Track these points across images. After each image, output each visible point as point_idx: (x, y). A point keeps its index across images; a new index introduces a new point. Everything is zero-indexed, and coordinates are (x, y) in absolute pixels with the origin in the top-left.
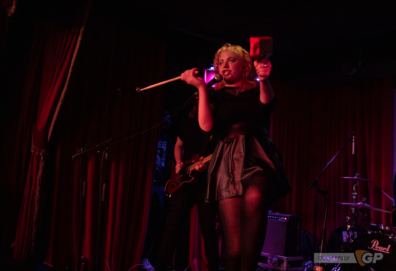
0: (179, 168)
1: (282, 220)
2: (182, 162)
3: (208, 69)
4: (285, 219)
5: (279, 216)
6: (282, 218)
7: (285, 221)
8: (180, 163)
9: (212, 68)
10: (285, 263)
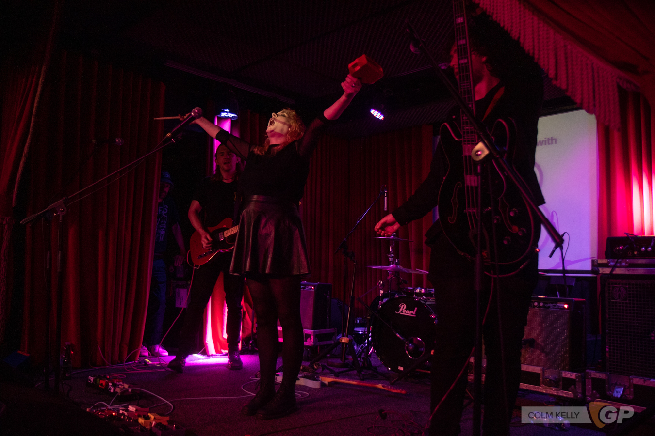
1: (310, 289)
3: (219, 116)
4: (312, 288)
5: (305, 285)
6: (309, 287)
7: (312, 290)
9: (223, 114)
10: (312, 337)
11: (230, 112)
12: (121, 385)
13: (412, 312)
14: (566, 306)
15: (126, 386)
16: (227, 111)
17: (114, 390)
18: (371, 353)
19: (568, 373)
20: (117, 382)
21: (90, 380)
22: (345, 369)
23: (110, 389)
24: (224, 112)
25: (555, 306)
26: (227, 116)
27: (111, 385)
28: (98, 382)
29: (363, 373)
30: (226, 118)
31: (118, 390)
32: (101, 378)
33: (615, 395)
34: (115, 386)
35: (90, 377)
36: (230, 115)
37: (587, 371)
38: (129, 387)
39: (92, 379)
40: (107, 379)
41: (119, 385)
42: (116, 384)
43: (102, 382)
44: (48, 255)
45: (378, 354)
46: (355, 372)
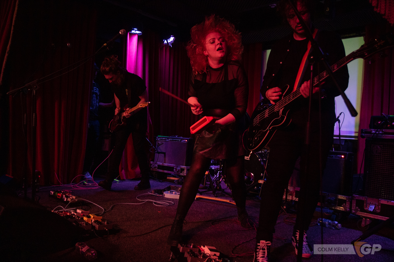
0: (117, 112)
2: (120, 107)
3: (130, 32)
4: (186, 141)
5: (182, 139)
6: (184, 140)
8: (118, 109)
9: (133, 32)
10: (185, 171)
11: (138, 30)
12: (71, 197)
13: (248, 157)
14: (343, 156)
15: (74, 197)
16: (136, 29)
17: (67, 200)
18: (221, 181)
19: (342, 196)
20: (68, 195)
21: (51, 193)
22: (205, 190)
23: (64, 199)
24: (134, 30)
25: (336, 156)
26: (136, 32)
27: (65, 197)
28: (56, 195)
29: (216, 193)
30: (135, 34)
31: (69, 200)
32: (58, 192)
33: (370, 209)
34: (67, 197)
35: (51, 192)
36: (138, 32)
37: (354, 195)
38: (76, 198)
39: (53, 193)
40: (62, 193)
41: (69, 197)
42: (68, 196)
43: (59, 194)
44: (25, 116)
45: (225, 182)
46: (211, 192)
